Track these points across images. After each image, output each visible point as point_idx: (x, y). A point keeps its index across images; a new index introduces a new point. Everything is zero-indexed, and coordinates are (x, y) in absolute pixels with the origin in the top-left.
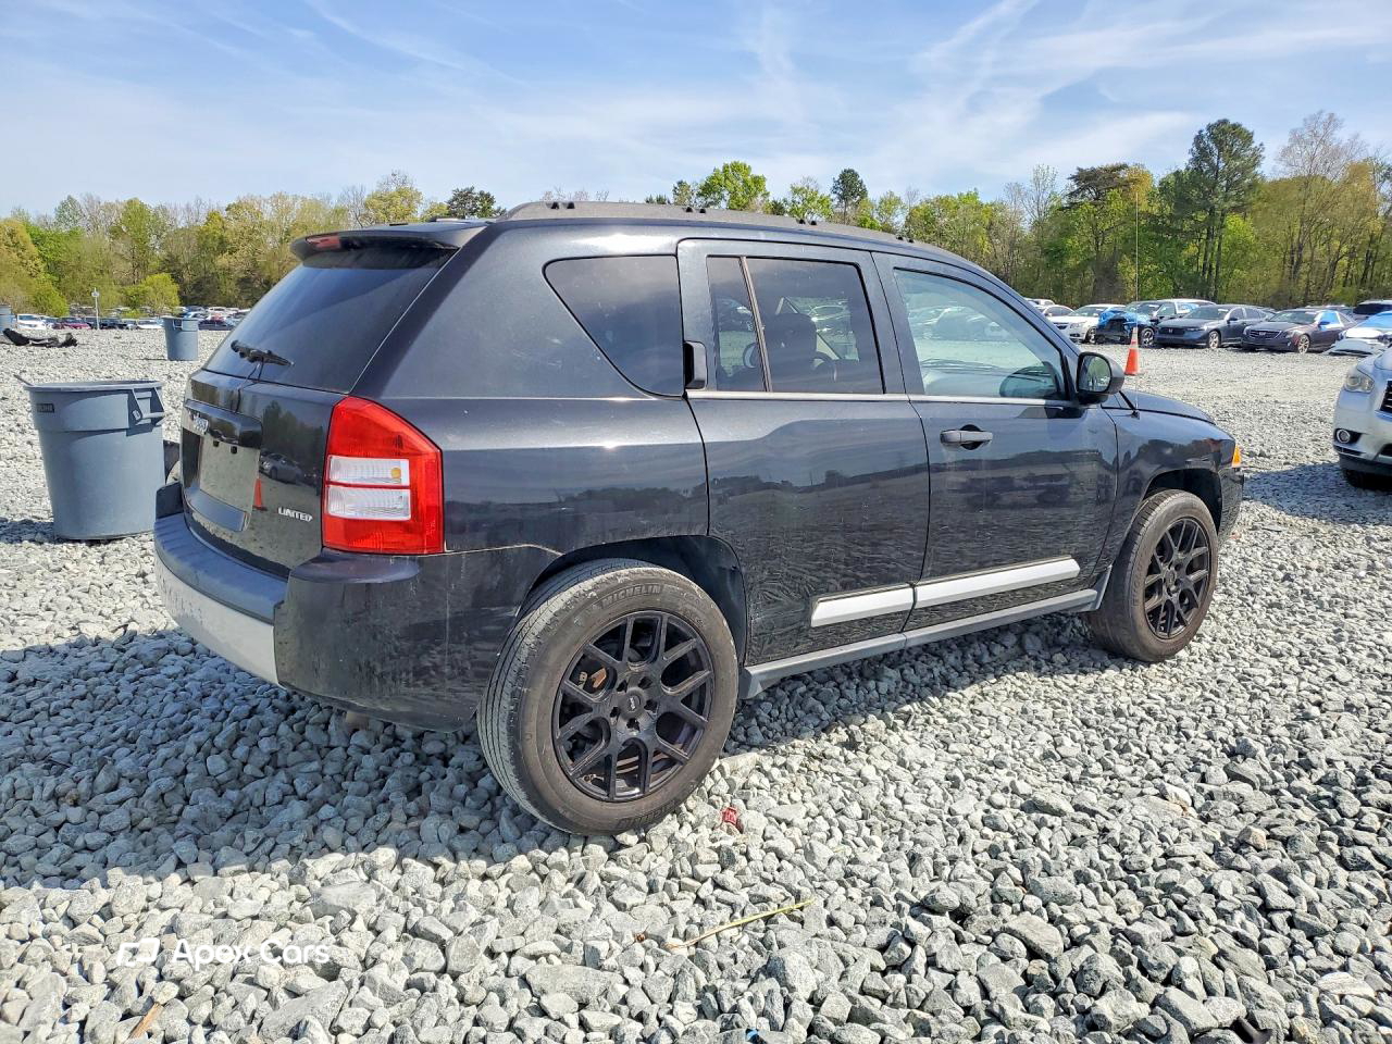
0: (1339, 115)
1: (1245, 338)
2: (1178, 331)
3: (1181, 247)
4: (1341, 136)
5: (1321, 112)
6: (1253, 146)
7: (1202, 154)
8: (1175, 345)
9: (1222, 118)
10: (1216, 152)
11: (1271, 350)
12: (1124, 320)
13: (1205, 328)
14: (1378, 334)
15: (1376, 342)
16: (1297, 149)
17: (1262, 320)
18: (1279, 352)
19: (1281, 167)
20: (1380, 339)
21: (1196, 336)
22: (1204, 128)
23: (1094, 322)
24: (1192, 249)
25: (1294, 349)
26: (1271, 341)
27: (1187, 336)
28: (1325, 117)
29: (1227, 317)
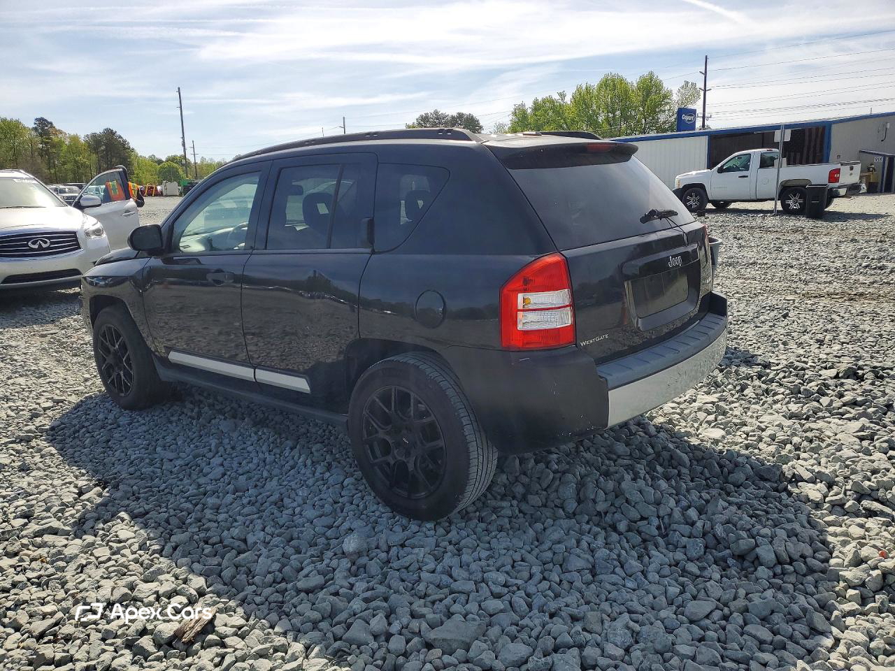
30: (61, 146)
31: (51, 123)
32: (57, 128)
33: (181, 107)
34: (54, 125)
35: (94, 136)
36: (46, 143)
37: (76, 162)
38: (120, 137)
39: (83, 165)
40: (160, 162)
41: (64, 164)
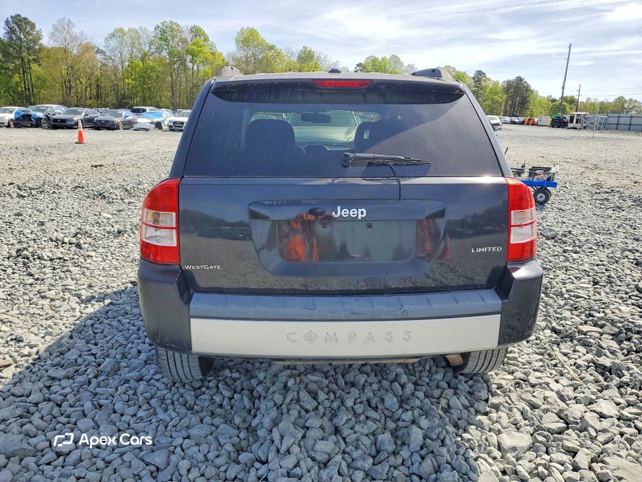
0: (73, 21)
1: (95, 123)
2: (63, 121)
3: (11, 77)
4: (76, 31)
5: (64, 18)
6: (36, 30)
7: (12, 31)
8: (62, 128)
9: (17, 13)
10: (18, 30)
11: (108, 129)
12: (31, 115)
13: (75, 119)
14: (150, 121)
15: (150, 124)
16: (58, 34)
17: (99, 115)
18: (112, 129)
19: (52, 42)
20: (152, 123)
21: (72, 123)
22: (9, 17)
23: (12, 116)
24: (16, 78)
25: (118, 128)
26: (107, 125)
27: (68, 123)
28: (66, 21)
29: (83, 114)
30: (486, 89)
31: (484, 74)
32: (487, 77)
33: (568, 59)
34: (486, 75)
35: (509, 82)
36: (478, 87)
37: (493, 99)
38: (526, 82)
39: (497, 102)
40: (554, 100)
41: (486, 100)
